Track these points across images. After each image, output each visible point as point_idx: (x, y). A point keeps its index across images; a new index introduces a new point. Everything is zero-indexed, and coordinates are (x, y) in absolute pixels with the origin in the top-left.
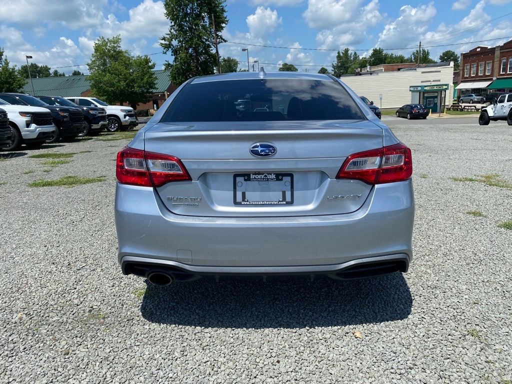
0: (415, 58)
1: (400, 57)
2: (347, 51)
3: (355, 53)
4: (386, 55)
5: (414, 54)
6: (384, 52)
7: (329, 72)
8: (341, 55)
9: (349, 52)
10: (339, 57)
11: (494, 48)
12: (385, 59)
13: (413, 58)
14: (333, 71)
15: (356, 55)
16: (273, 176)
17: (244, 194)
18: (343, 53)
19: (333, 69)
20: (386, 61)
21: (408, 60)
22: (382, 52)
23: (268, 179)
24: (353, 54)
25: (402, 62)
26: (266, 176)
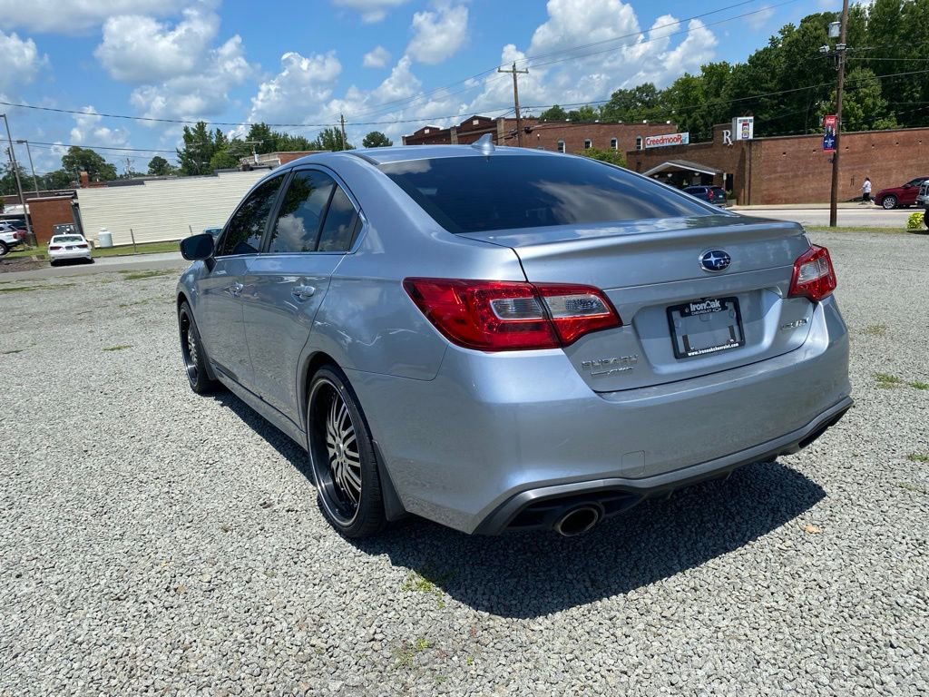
0: (324, 142)
1: (299, 139)
2: (201, 126)
3: (218, 131)
4: (276, 136)
5: (321, 135)
6: (271, 131)
7: (171, 164)
8: (192, 133)
9: (207, 129)
10: (188, 138)
11: (449, 130)
12: (276, 142)
13: (322, 142)
14: (180, 162)
15: (221, 135)
16: (717, 304)
17: (685, 338)
18: (194, 130)
19: (180, 160)
20: (278, 147)
21: (313, 145)
22: (268, 130)
23: (712, 309)
24: (215, 132)
25: (304, 150)
26: (708, 305)
